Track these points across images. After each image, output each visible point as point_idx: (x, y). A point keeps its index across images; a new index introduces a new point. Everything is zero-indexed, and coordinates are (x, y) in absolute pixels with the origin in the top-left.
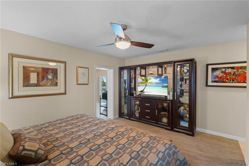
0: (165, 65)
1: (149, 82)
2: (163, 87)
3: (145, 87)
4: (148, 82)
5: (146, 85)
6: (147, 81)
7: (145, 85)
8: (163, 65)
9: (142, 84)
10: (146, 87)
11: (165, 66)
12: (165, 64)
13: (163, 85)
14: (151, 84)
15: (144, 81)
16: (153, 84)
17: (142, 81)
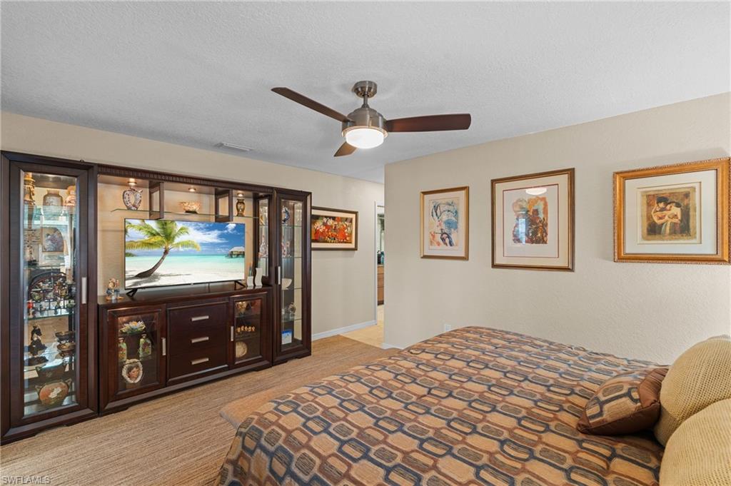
0: (240, 192)
1: (177, 240)
2: (231, 255)
3: (163, 258)
4: (173, 240)
5: (166, 252)
6: (169, 237)
7: (164, 250)
8: (234, 192)
9: (146, 250)
10: (167, 258)
11: (238, 194)
12: (239, 190)
13: (232, 250)
14: (186, 249)
15: (158, 239)
16: (194, 249)
17: (146, 238)
